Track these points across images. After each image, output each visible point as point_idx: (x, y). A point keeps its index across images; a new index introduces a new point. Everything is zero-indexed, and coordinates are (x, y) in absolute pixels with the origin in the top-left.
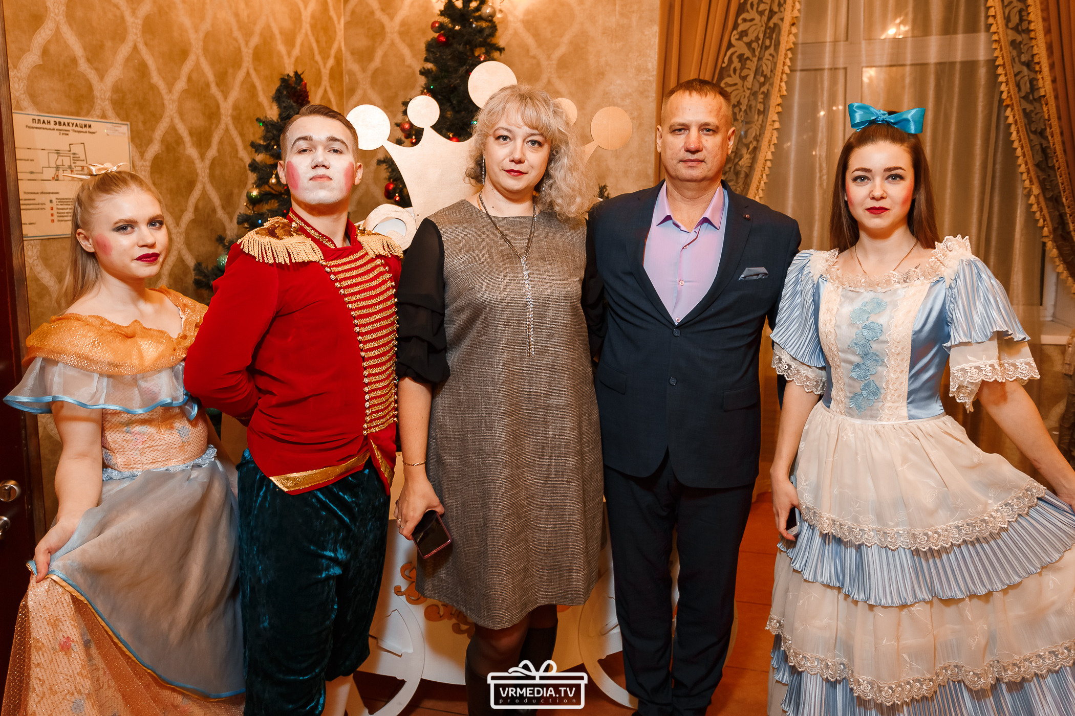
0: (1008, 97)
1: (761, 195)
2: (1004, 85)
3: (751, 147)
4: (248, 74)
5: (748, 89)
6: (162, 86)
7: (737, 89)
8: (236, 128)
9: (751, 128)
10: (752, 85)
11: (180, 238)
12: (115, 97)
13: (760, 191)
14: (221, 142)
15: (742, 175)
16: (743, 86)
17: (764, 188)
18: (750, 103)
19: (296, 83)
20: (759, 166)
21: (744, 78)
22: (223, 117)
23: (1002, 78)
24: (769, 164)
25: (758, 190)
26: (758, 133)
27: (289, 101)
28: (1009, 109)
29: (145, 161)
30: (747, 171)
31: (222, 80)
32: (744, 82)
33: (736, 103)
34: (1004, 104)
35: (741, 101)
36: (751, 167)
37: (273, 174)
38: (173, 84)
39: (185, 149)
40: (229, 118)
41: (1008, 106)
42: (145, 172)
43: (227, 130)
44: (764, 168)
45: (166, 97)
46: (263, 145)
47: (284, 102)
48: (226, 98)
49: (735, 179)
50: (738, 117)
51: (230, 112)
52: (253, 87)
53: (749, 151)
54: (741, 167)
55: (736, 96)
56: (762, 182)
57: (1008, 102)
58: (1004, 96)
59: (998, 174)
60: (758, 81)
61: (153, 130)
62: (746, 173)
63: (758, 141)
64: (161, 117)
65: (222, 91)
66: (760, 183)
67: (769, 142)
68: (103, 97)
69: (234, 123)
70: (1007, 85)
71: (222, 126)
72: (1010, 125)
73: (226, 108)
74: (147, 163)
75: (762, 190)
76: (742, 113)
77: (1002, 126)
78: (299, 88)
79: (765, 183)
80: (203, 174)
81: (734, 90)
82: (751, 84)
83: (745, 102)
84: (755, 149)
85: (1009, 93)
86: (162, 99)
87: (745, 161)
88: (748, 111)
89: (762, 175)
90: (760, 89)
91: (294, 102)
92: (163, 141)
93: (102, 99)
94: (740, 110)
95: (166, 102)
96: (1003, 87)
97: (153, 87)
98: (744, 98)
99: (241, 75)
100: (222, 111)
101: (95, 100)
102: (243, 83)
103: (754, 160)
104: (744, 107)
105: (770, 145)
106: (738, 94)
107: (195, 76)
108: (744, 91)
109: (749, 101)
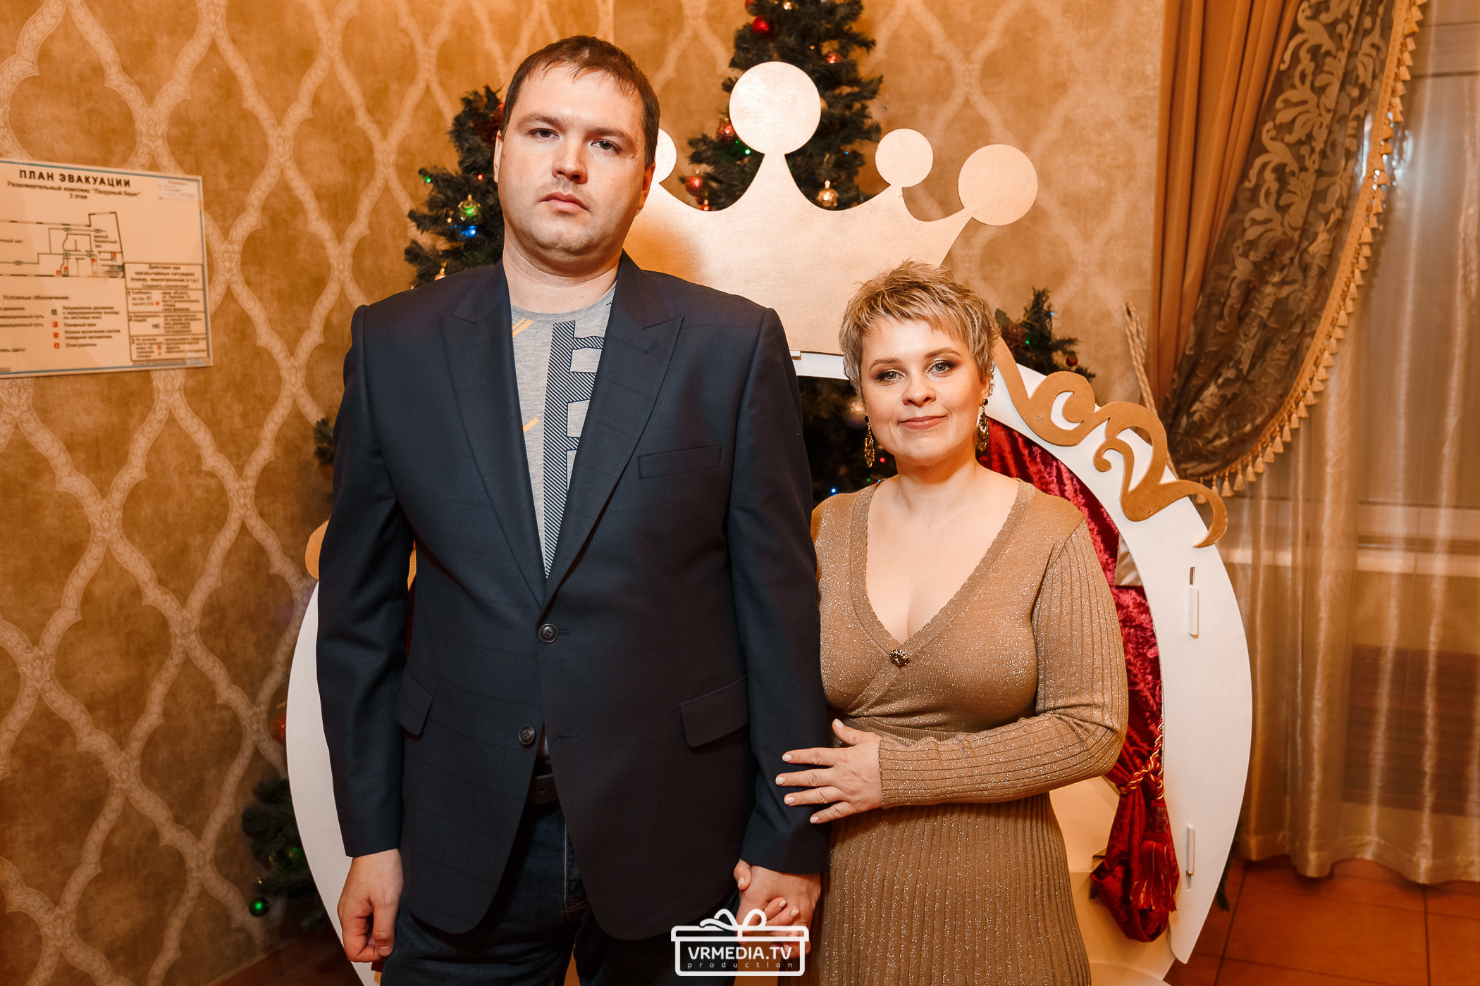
1: (1350, 310)
3: (1332, 219)
4: (428, 91)
5: (1328, 111)
6: (263, 112)
7: (1307, 112)
8: (405, 186)
9: (1333, 184)
10: (1337, 103)
11: (296, 376)
12: (175, 132)
13: (1349, 303)
14: (375, 211)
15: (1314, 272)
16: (1318, 106)
17: (1356, 296)
18: (1332, 138)
20: (1347, 256)
21: (1320, 91)
22: (380, 168)
24: (1366, 251)
25: (1344, 300)
26: (1345, 194)
27: (475, 138)
29: (231, 243)
30: (1325, 268)
31: (378, 103)
32: (1319, 98)
33: (1304, 138)
35: (1314, 133)
36: (1332, 257)
38: (284, 111)
39: (306, 222)
40: (391, 169)
42: (231, 261)
43: (387, 189)
44: (1357, 259)
45: (272, 133)
46: (429, 216)
47: (467, 140)
48: (385, 134)
49: (1300, 278)
50: (1308, 163)
51: (393, 158)
53: (1329, 226)
54: (1313, 257)
55: (1304, 124)
56: (1353, 286)
60: (1349, 95)
61: (247, 190)
62: (1320, 267)
63: (1345, 208)
64: (262, 166)
65: (378, 123)
66: (1348, 286)
67: (1367, 210)
68: (152, 132)
69: (400, 178)
71: (378, 183)
73: (386, 151)
74: (235, 246)
75: (1353, 300)
76: (1316, 157)
78: (492, 115)
79: (1358, 287)
80: (341, 267)
81: (1300, 114)
82: (1334, 101)
83: (1321, 136)
84: (1340, 223)
86: (264, 135)
87: (1319, 246)
88: (1329, 151)
89: (1353, 272)
90: (1351, 110)
91: (484, 140)
92: (264, 209)
93: (150, 135)
94: (1313, 151)
95: (271, 141)
97: (247, 116)
98: (1321, 126)
99: (414, 94)
100: (378, 156)
101: (138, 139)
102: (418, 107)
103: (1336, 244)
104: (1319, 145)
105: (1368, 216)
106: (1308, 120)
107: (326, 96)
108: (1320, 115)
109: (1330, 133)
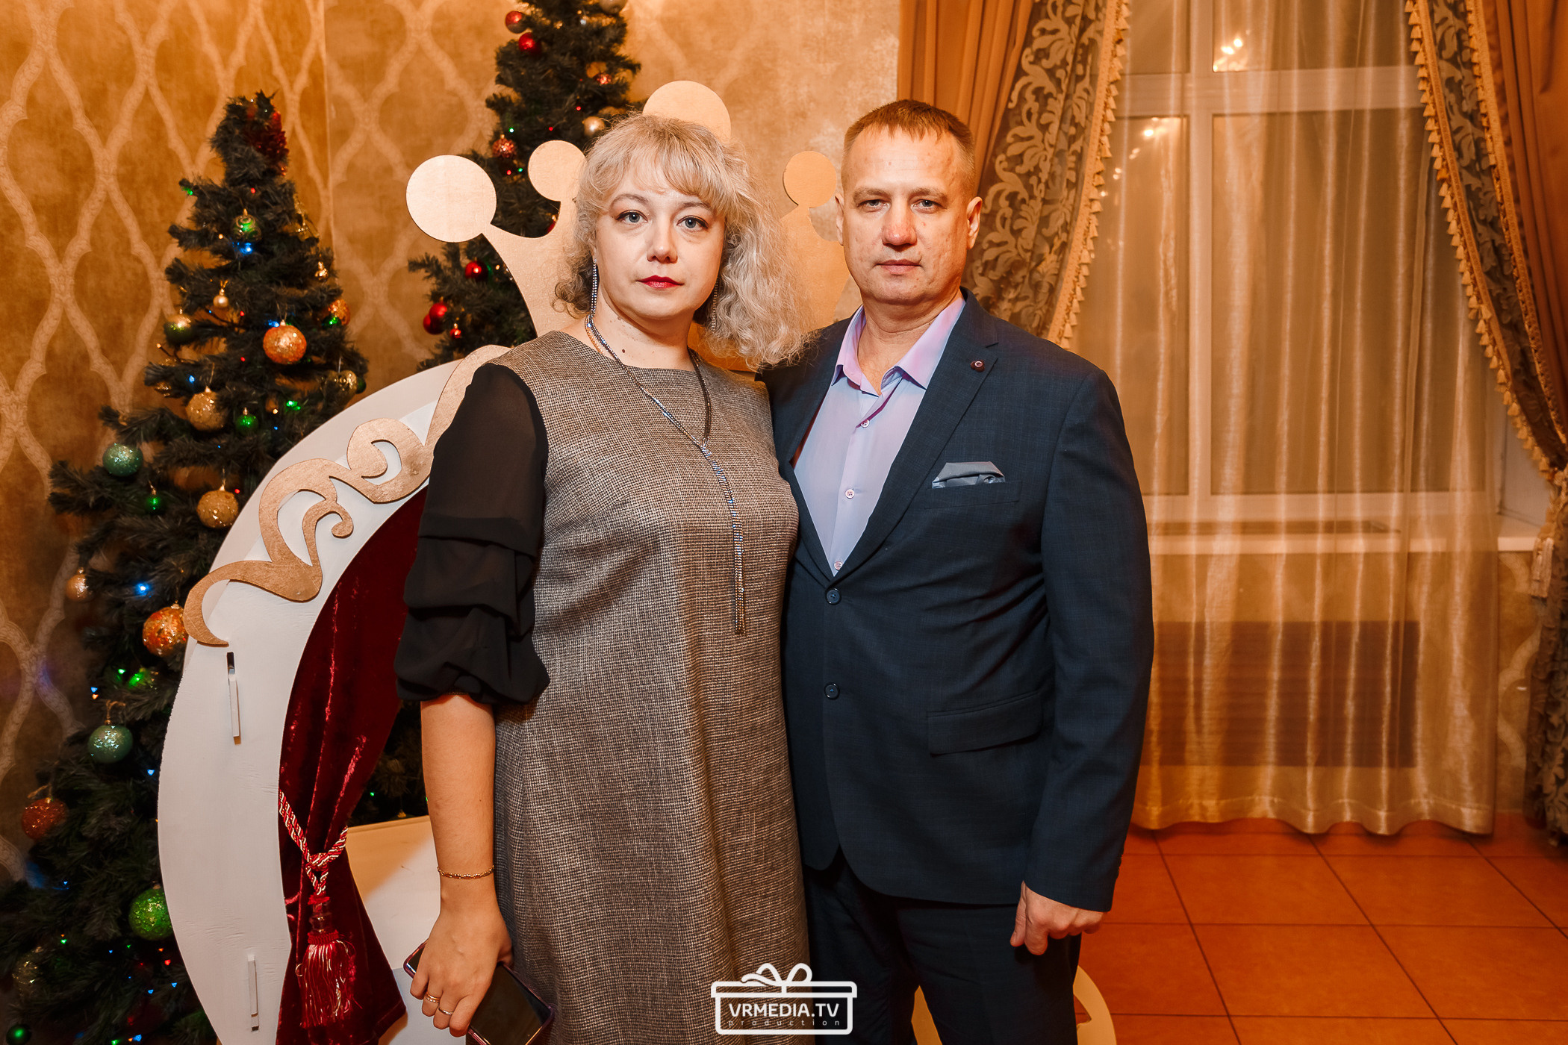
0: (1443, 166)
1: (1074, 323)
2: (1436, 148)
3: (1057, 243)
4: (147, 95)
5: (1051, 146)
7: (1035, 146)
8: (127, 199)
9: (1055, 210)
10: (1057, 139)
11: (17, 413)
13: (1073, 316)
14: (96, 226)
15: (1045, 289)
16: (1043, 141)
17: (1079, 311)
18: (1054, 169)
19: (261, 114)
20: (1069, 274)
21: (1044, 128)
22: (101, 178)
23: (1434, 138)
24: (1085, 271)
25: (1068, 314)
26: (1068, 220)
27: (247, 148)
28: (1445, 186)
30: (1053, 283)
31: (97, 106)
32: (1044, 134)
33: (1032, 170)
34: (1439, 177)
35: (1041, 166)
36: (1058, 276)
37: (220, 288)
39: (24, 237)
40: (112, 179)
41: (1443, 180)
43: (108, 202)
44: (1077, 277)
46: (195, 232)
47: (236, 150)
48: (104, 140)
49: (1031, 295)
50: (1036, 193)
51: (114, 167)
52: (158, 120)
53: (1054, 249)
54: (1043, 276)
55: (1032, 157)
56: (1075, 301)
57: (1443, 174)
58: (1438, 164)
59: (1430, 288)
60: (1066, 134)
62: (1051, 285)
63: (1068, 232)
65: (97, 127)
66: (1071, 302)
67: (1085, 235)
69: (121, 190)
70: (1441, 147)
71: (99, 194)
72: (1447, 210)
73: (106, 159)
75: (1076, 314)
76: (1042, 186)
77: (1433, 212)
78: (267, 124)
79: (1079, 302)
80: (62, 288)
81: (1029, 148)
82: (1055, 137)
83: (1046, 167)
84: (1065, 246)
85: (1444, 160)
87: (1049, 265)
88: (1050, 184)
89: (1074, 290)
90: (1069, 147)
91: (258, 150)
94: (1039, 181)
96: (1436, 152)
98: (1045, 160)
99: (133, 97)
100: (98, 165)
102: (138, 113)
103: (1062, 263)
104: (1044, 176)
105: (1085, 240)
106: (1035, 154)
108: (1045, 149)
109: (1052, 165)
